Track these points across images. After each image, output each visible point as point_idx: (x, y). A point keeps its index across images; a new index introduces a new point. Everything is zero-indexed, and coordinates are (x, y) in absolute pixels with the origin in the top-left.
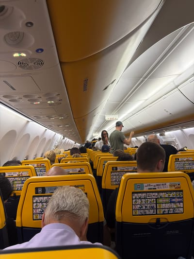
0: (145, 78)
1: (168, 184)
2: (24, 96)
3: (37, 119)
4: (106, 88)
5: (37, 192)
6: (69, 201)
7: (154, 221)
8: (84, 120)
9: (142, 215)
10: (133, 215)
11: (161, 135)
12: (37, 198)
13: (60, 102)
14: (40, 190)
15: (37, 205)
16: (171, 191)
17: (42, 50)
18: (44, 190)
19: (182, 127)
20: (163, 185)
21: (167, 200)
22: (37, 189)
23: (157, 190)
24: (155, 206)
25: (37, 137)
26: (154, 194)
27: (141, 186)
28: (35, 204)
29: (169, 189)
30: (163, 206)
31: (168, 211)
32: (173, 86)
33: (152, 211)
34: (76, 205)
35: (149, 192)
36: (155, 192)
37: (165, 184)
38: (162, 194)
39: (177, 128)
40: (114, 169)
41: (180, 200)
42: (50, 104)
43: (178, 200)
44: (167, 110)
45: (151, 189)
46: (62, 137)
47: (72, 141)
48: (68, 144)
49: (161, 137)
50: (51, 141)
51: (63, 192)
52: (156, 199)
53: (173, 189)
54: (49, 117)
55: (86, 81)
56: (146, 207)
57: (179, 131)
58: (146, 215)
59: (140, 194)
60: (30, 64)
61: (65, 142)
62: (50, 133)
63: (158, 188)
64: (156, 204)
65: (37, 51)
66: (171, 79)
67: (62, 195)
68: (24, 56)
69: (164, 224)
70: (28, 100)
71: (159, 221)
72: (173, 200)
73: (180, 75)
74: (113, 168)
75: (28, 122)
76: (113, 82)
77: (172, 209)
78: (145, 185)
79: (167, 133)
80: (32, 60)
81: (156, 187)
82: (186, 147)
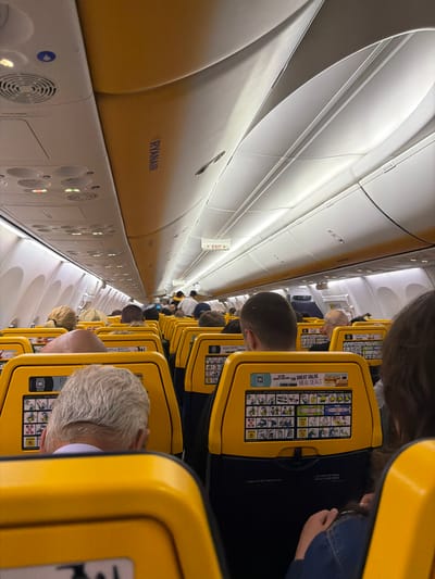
0: (291, 156)
1: (321, 376)
2: (9, 171)
3: (38, 233)
4: (202, 170)
5: (33, 388)
6: (94, 401)
7: (290, 454)
8: (151, 243)
9: (266, 440)
10: (245, 441)
11: (319, 287)
12: (32, 401)
13: (95, 191)
14: (40, 384)
15: (32, 417)
16: (327, 392)
17: (52, 56)
18: (49, 383)
19: (365, 271)
20: (311, 377)
21: (319, 410)
22: (33, 380)
23: (299, 387)
24: (293, 422)
25: (41, 278)
26: (291, 396)
27: (265, 378)
28: (27, 415)
29: (322, 385)
30: (310, 421)
31: (320, 433)
32: (350, 179)
33: (285, 433)
34: (111, 408)
35: (280, 392)
36: (295, 392)
37: (316, 376)
38: (309, 398)
39: (353, 272)
40: (214, 349)
41: (345, 410)
42: (72, 197)
43: (340, 410)
44: (334, 232)
45: (286, 385)
46: (101, 283)
47: (123, 294)
48: (114, 300)
49: (320, 291)
50: (72, 290)
51: (84, 381)
52: (296, 406)
53: (332, 386)
54: (70, 229)
55: (156, 144)
56: (274, 423)
57: (357, 280)
58: (272, 440)
59: (263, 396)
60: (24, 89)
61: (106, 296)
62: (72, 270)
63: (301, 383)
64: (296, 417)
65: (41, 56)
66: (346, 163)
67: (80, 388)
68: (7, 67)
69: (309, 459)
70: (20, 182)
71: (301, 452)
72: (332, 410)
73: (365, 155)
74: (210, 347)
75: (20, 238)
76: (218, 157)
77: (327, 430)
78: (273, 376)
79: (332, 284)
80: (28, 78)
81: (297, 382)
82: (369, 315)
